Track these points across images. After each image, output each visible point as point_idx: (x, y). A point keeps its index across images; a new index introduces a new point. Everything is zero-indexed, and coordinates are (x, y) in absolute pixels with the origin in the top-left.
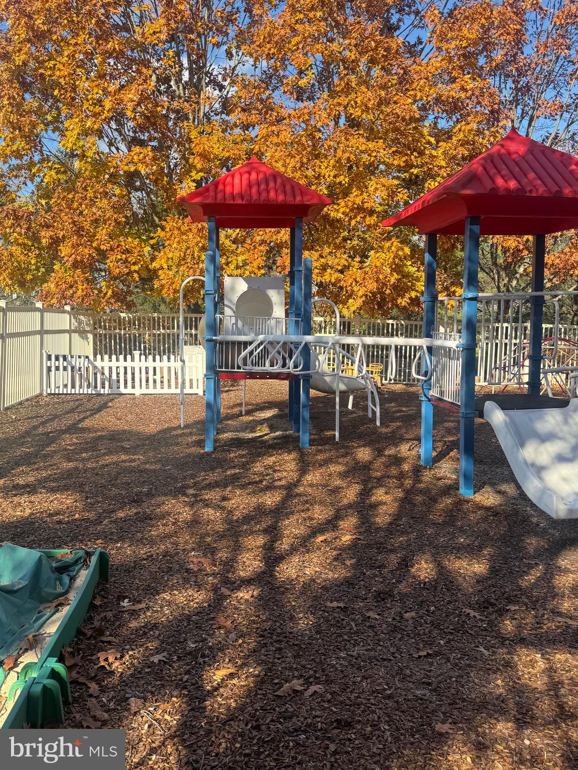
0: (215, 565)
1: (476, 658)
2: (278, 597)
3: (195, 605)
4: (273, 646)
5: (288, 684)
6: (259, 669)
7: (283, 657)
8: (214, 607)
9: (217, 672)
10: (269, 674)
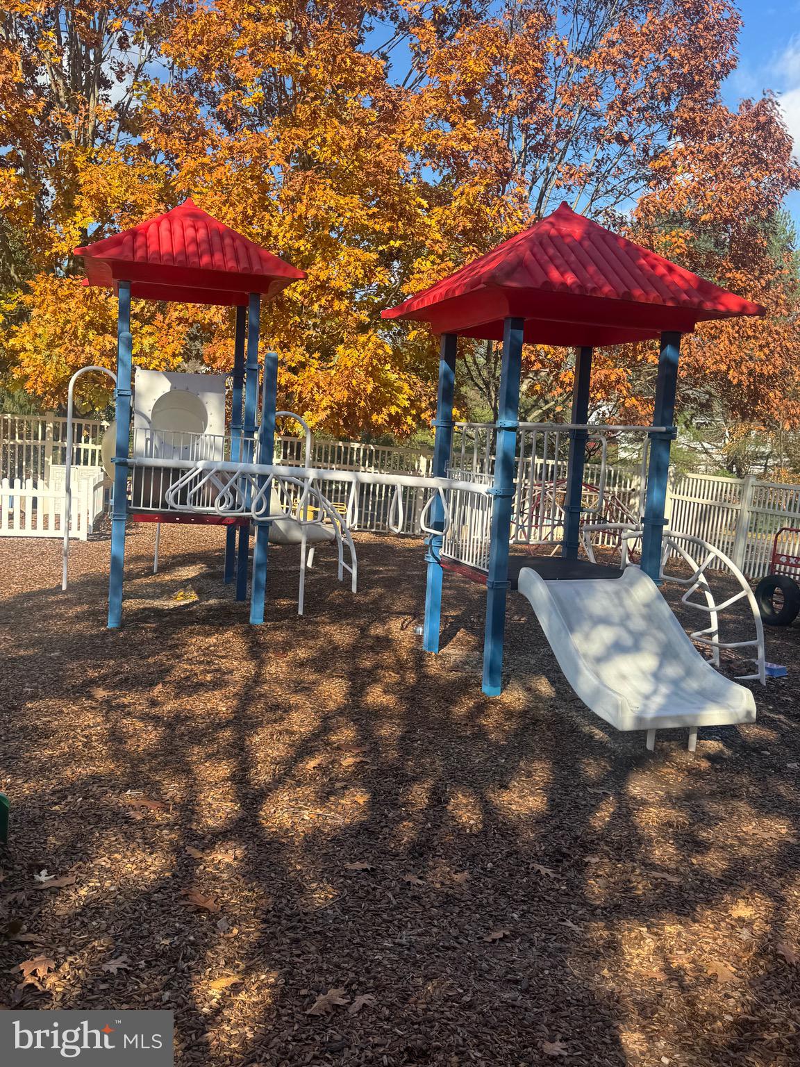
0: (167, 811)
1: (566, 938)
2: (273, 858)
3: (153, 876)
4: (286, 936)
5: (322, 997)
6: (275, 974)
7: (304, 953)
8: (184, 878)
9: (212, 984)
10: (291, 982)
